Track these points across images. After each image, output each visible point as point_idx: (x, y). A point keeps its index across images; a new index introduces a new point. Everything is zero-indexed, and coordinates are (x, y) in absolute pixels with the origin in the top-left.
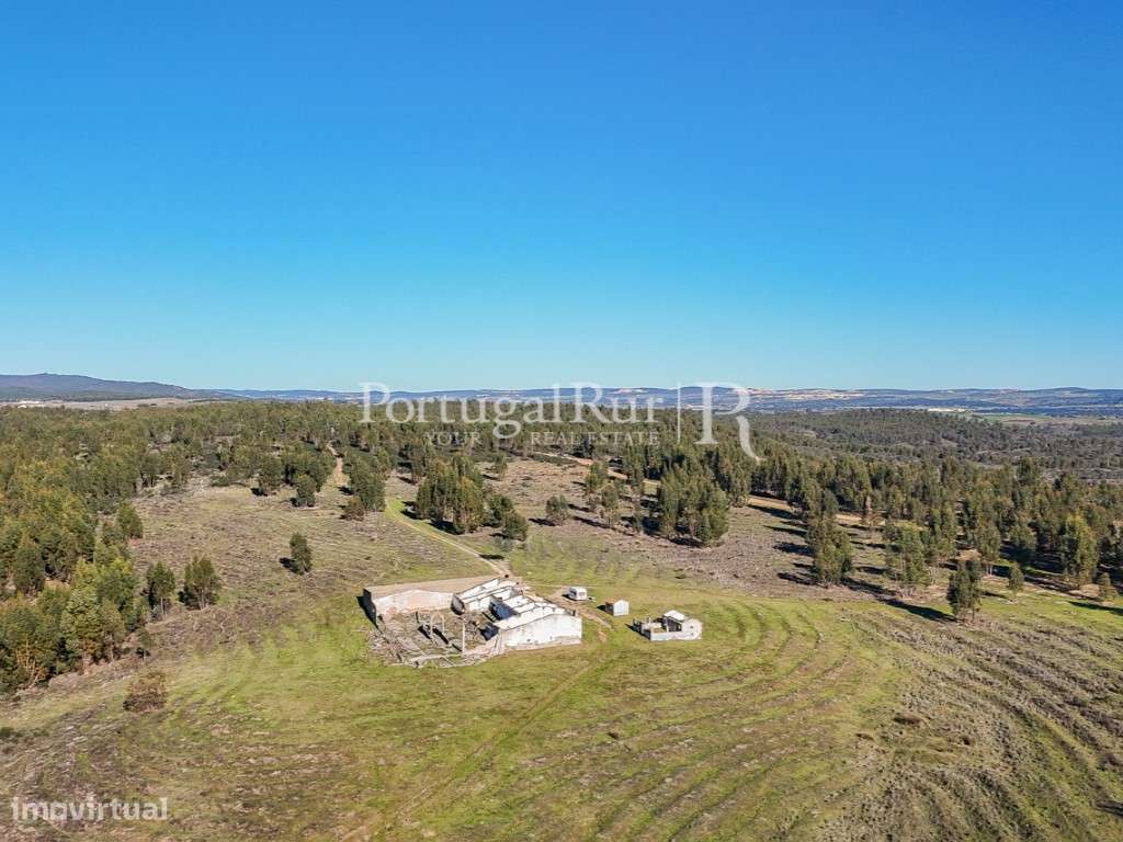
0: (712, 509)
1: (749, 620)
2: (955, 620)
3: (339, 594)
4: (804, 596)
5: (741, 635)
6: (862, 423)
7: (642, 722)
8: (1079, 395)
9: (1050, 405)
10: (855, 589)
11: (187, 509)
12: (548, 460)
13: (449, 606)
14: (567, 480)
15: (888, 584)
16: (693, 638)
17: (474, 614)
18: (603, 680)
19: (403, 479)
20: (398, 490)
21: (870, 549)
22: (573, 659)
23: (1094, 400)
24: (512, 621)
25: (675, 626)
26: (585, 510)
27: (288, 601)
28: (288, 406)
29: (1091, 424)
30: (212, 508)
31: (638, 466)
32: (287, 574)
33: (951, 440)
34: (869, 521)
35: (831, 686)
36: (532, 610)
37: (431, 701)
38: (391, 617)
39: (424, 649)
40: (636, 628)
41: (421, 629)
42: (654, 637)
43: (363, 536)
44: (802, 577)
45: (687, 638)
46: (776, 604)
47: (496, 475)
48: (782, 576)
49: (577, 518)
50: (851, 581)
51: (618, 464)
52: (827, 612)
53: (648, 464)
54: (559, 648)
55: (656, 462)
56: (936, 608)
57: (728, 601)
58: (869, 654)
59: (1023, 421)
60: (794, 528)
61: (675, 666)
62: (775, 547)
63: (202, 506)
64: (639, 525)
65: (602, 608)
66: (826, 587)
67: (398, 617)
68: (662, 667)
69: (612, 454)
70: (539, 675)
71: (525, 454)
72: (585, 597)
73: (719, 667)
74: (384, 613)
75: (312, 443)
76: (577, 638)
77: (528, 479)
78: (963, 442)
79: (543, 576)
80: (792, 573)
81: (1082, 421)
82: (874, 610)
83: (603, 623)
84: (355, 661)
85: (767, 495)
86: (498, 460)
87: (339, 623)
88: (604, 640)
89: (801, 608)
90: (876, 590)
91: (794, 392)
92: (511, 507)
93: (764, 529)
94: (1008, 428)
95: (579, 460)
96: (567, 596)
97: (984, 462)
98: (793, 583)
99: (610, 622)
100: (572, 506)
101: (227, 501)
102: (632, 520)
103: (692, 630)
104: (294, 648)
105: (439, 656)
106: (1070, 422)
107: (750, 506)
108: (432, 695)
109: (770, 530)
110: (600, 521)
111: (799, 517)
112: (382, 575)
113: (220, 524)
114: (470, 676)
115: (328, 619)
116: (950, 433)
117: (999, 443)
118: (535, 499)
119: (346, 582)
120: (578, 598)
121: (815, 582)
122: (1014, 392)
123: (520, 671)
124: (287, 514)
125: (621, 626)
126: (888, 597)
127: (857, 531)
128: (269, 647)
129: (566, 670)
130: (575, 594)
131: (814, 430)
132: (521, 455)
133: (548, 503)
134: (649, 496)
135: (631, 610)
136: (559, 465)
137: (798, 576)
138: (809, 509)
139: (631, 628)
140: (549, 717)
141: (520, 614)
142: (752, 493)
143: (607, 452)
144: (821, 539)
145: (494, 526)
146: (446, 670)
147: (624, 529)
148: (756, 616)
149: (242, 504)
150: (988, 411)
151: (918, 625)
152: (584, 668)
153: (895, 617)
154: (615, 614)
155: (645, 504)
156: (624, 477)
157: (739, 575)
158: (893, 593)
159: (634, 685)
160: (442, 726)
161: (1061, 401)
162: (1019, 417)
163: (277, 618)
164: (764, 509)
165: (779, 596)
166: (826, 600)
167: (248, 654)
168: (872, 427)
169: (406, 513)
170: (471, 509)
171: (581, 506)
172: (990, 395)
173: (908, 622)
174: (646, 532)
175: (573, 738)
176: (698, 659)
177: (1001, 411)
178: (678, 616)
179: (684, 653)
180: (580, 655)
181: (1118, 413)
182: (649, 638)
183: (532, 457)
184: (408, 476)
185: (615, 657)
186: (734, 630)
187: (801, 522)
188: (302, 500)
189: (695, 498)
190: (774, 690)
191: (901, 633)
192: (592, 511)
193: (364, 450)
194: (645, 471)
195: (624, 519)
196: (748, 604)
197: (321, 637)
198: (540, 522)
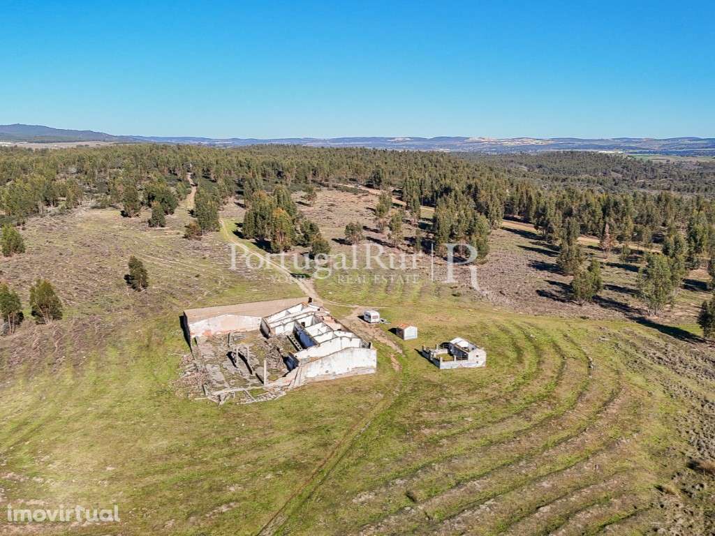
0: (478, 234)
1: (522, 343)
2: (703, 341)
3: (165, 314)
4: (564, 313)
5: (520, 360)
6: (558, 161)
7: (440, 475)
8: (695, 142)
9: (676, 149)
10: (605, 307)
11: (66, 228)
12: (348, 190)
13: (259, 328)
14: (362, 206)
15: (633, 303)
16: (478, 365)
17: (279, 338)
18: (398, 419)
19: (239, 204)
20: (231, 214)
21: (608, 268)
22: (369, 392)
23: (705, 146)
24: (312, 352)
25: (462, 355)
26: (376, 231)
27: (120, 319)
28: (165, 147)
29: (708, 162)
30: (85, 227)
31: (416, 197)
32: (128, 290)
33: (617, 172)
34: (606, 244)
35: (615, 422)
36: (330, 340)
37: (226, 450)
38: (206, 338)
39: (228, 380)
40: (425, 354)
41: (229, 355)
42: (443, 365)
43: (198, 254)
44: (558, 294)
45: (473, 366)
46: (541, 322)
47: (308, 202)
48: (541, 293)
49: (369, 238)
50: (599, 298)
51: (400, 194)
52: (587, 331)
53: (422, 194)
54: (356, 379)
55: (428, 193)
56: (682, 327)
57: (501, 320)
58: (638, 379)
59: (662, 159)
60: (541, 247)
61: (465, 399)
62: (529, 265)
63: (79, 225)
64: (419, 245)
65: (394, 331)
66: (580, 305)
67: (211, 340)
68: (453, 402)
69: (394, 185)
70: (335, 413)
71: (331, 185)
72: (377, 320)
73: (507, 400)
74: (200, 335)
75: (176, 175)
76: (372, 368)
77: (332, 205)
78: (626, 174)
79: (341, 296)
80: (547, 289)
81: (702, 160)
82: (628, 329)
83: (394, 347)
84: (162, 392)
85: (516, 220)
86: (310, 190)
87: (159, 344)
88: (397, 368)
89: (564, 327)
90: (624, 308)
91: (508, 140)
92: (318, 230)
93: (518, 249)
94: (657, 164)
95: (371, 190)
96: (362, 317)
97: (645, 188)
98: (551, 301)
99: (401, 346)
100: (365, 228)
101: (100, 221)
102: (412, 240)
103: (477, 359)
104: (113, 372)
105: (242, 389)
106: (694, 160)
107: (503, 228)
108: (227, 441)
109: (522, 249)
110: (388, 241)
111: (543, 238)
112: (206, 293)
113: (88, 241)
114: (269, 413)
115: (149, 340)
116: (616, 168)
117: (650, 175)
118: (337, 222)
119: (174, 301)
120: (372, 320)
121: (570, 300)
122: (652, 140)
123: (318, 407)
124: (144, 233)
125: (411, 352)
126: (637, 315)
127: (593, 251)
128: (90, 372)
129: (362, 406)
130: (370, 317)
131: (526, 165)
132: (328, 186)
133: (347, 227)
134: (424, 219)
135: (420, 333)
136: (355, 194)
137: (554, 293)
138: (552, 232)
139: (420, 353)
140: (344, 472)
141: (320, 344)
142: (506, 218)
143: (391, 184)
144: (571, 260)
145: (304, 245)
146: (246, 408)
147: (406, 248)
148: (529, 338)
149: (109, 224)
150: (636, 153)
151: (672, 344)
152: (379, 403)
153: (649, 337)
154: (405, 339)
155: (423, 226)
156: (404, 204)
157: (505, 292)
158: (639, 311)
159: (429, 426)
160: (232, 489)
161: (683, 146)
162: (658, 156)
163: (106, 337)
164: (515, 231)
165: (542, 313)
166: (584, 318)
167: (69, 380)
168: (564, 164)
169: (236, 233)
170: (285, 234)
171: (372, 228)
172: (636, 142)
173: (662, 343)
174: (423, 251)
175: (369, 503)
176: (486, 391)
177: (645, 153)
178: (463, 344)
179: (471, 384)
180: (375, 387)
181: (712, 154)
182: (439, 367)
183: (336, 187)
184: (242, 202)
185: (407, 389)
186: (513, 355)
187: (546, 243)
188: (156, 222)
189: (464, 225)
190: (564, 429)
191: (658, 354)
192: (381, 233)
193: (213, 181)
194: (420, 199)
195: (406, 239)
196: (519, 323)
197: (140, 361)
198: (341, 242)
